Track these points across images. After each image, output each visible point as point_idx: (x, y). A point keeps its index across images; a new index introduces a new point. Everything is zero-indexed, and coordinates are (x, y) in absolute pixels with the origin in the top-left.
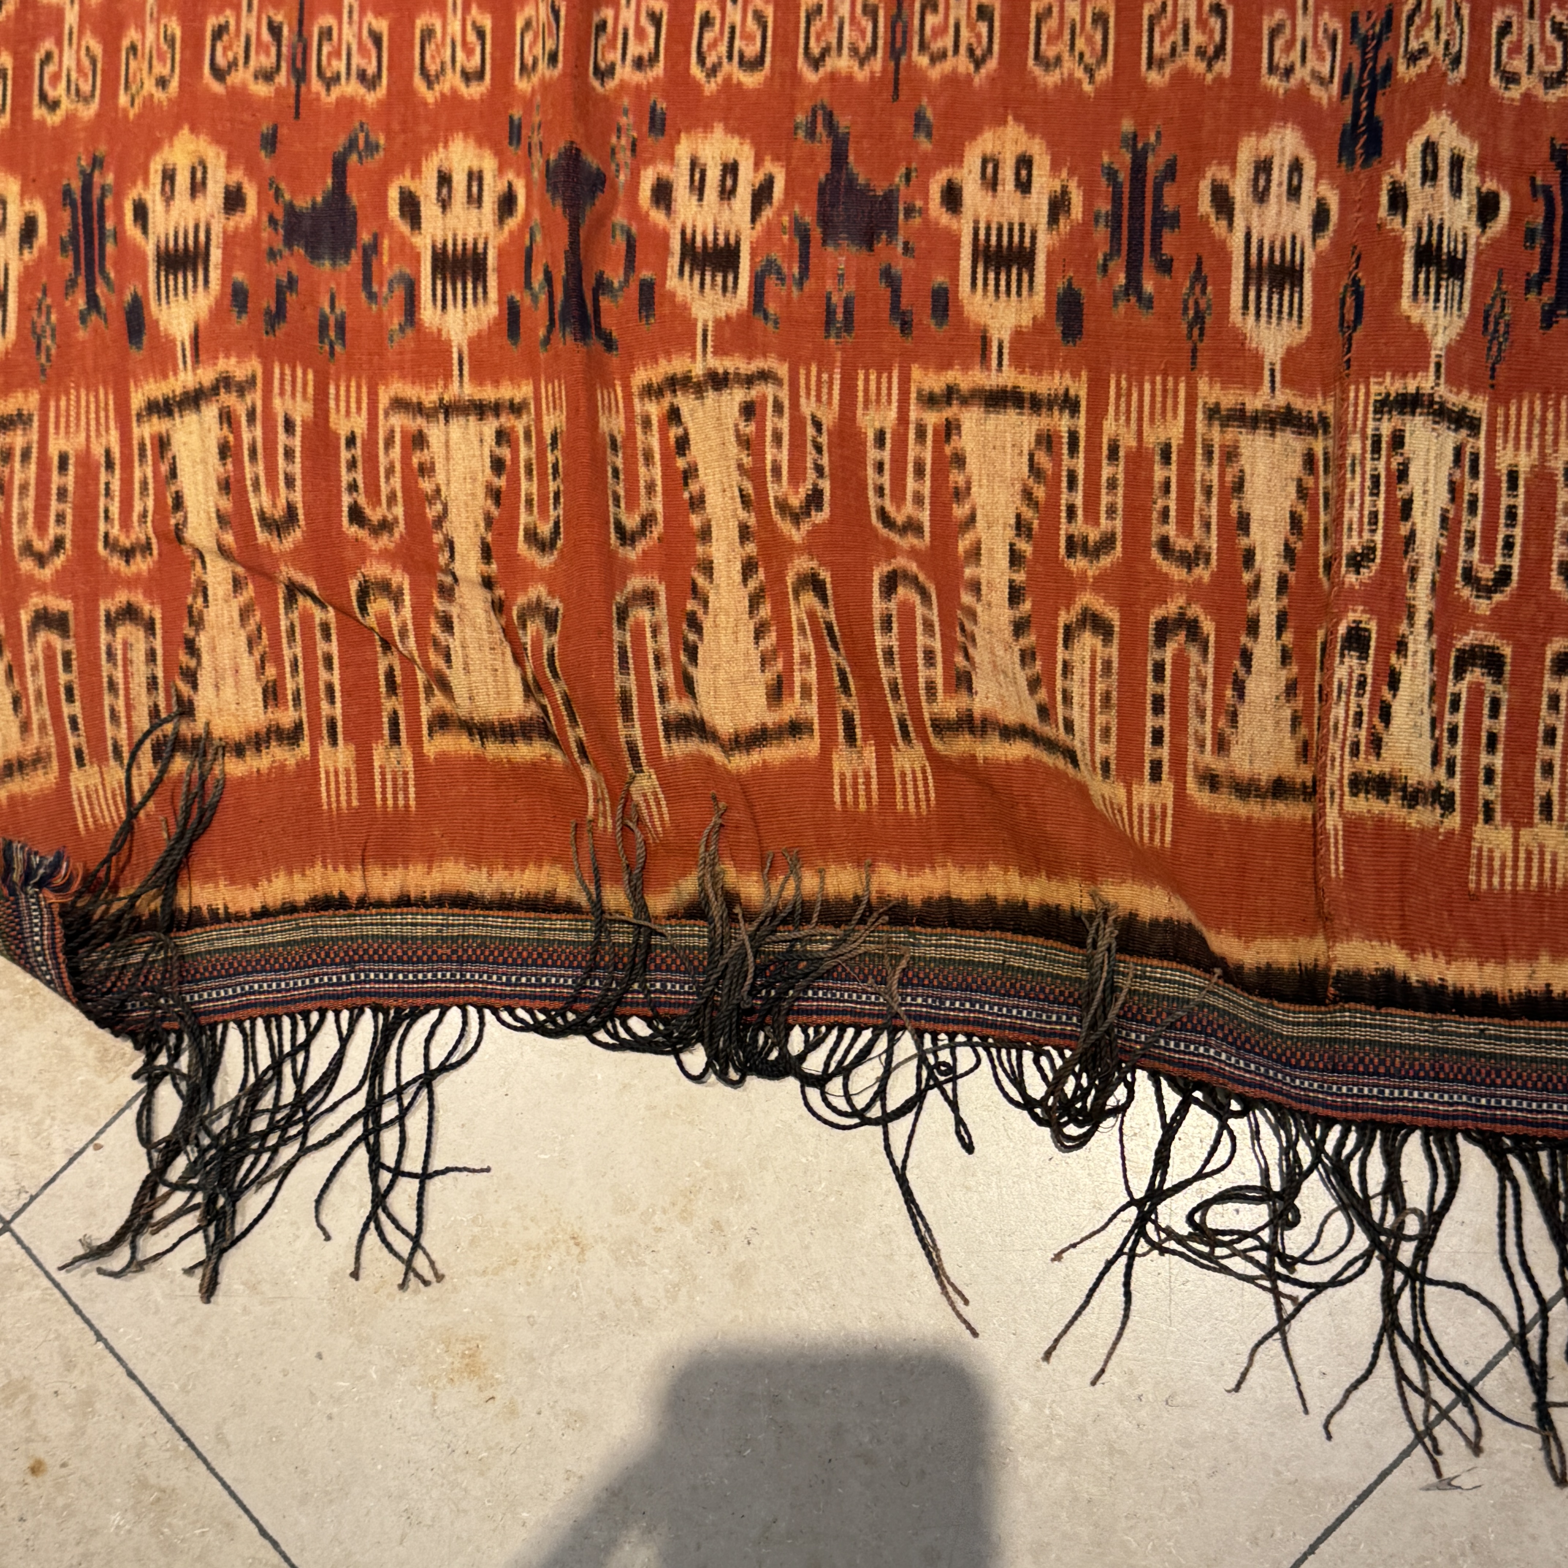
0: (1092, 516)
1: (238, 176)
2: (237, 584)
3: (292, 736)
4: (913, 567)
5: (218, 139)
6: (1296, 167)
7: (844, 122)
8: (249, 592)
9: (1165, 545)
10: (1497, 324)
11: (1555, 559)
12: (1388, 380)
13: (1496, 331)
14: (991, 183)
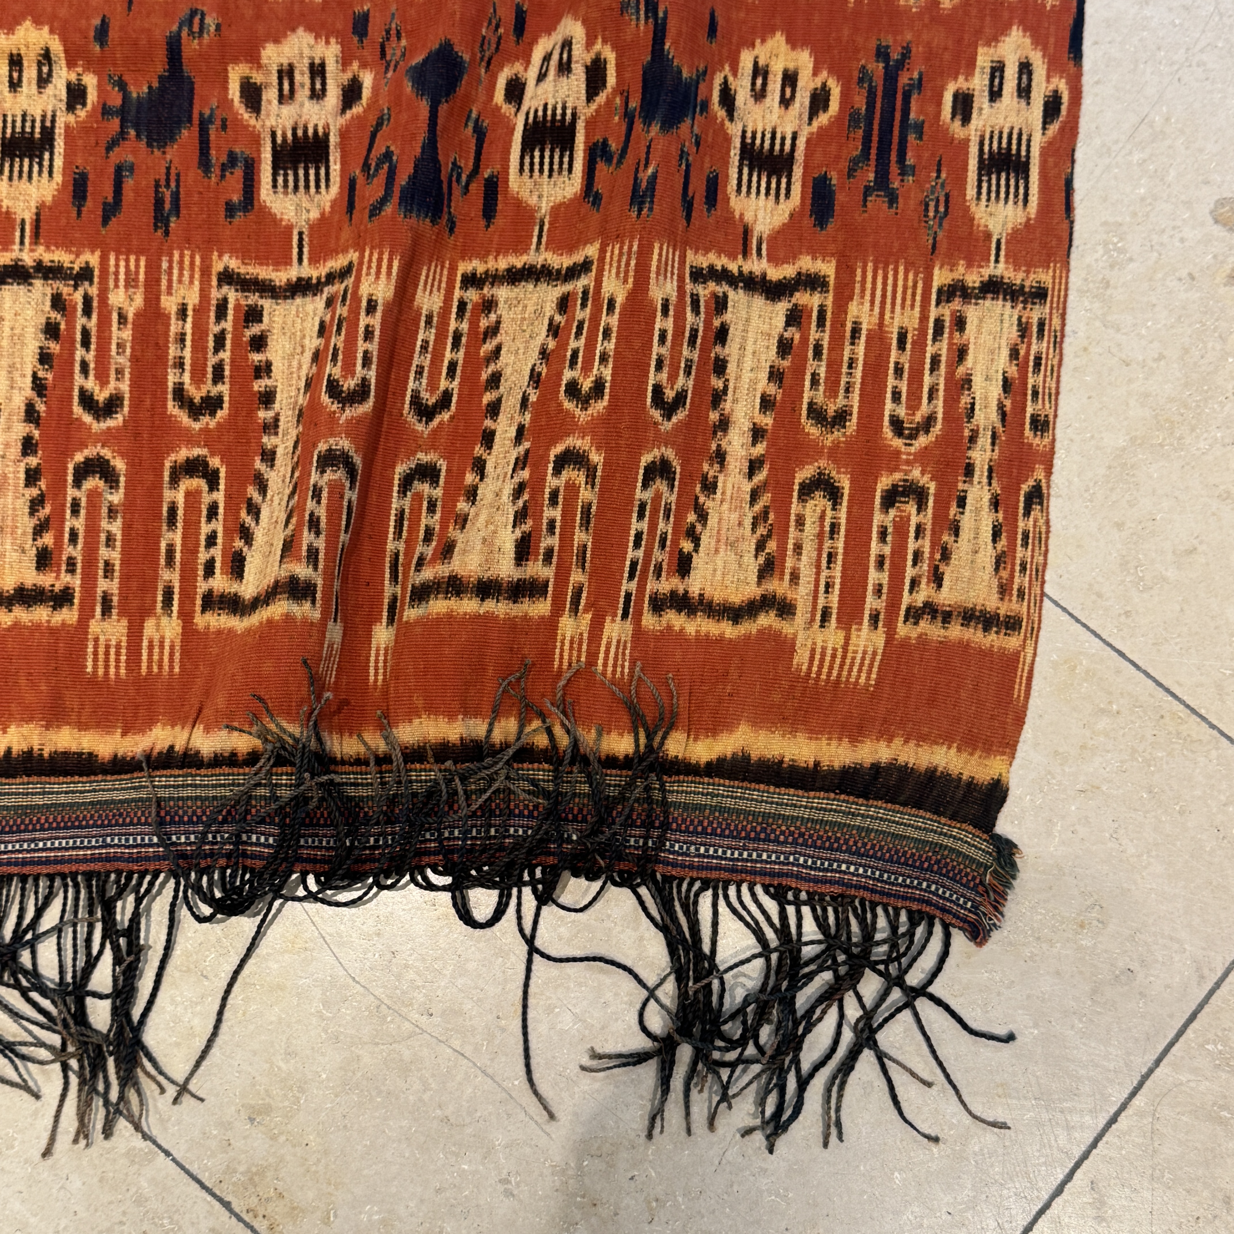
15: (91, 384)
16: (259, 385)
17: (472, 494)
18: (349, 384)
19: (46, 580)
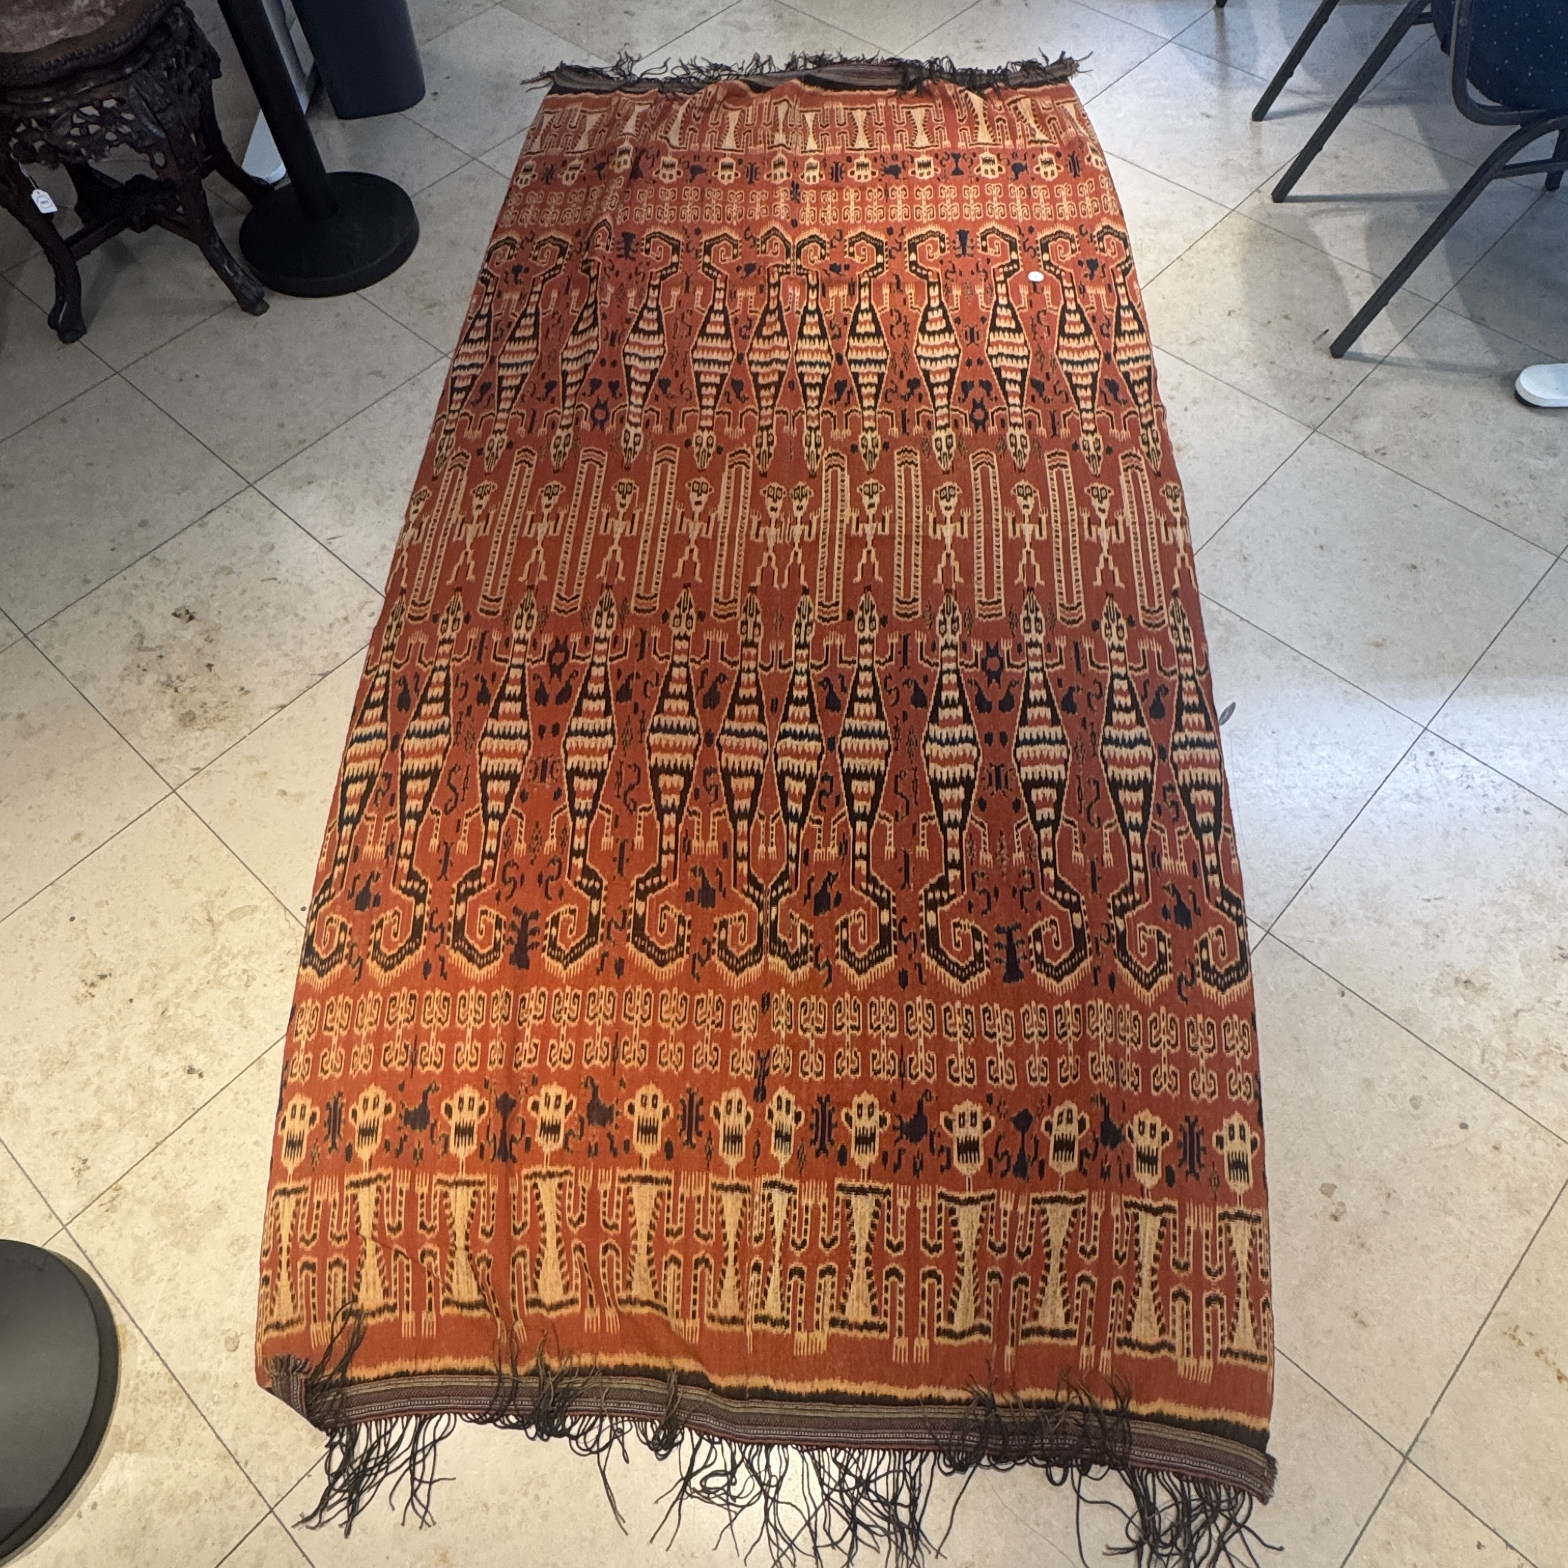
0: (675, 1222)
1: (390, 1100)
2: (377, 1250)
3: (392, 1309)
4: (614, 1242)
5: (384, 1088)
6: (740, 1102)
7: (596, 1082)
8: (381, 1253)
9: (698, 1232)
10: (802, 1156)
11: (820, 1237)
12: (767, 1176)
13: (801, 1159)
14: (644, 1105)
15: (891, 1237)
16: (955, 1241)
17: (1042, 1291)
18: (999, 1244)
19: (875, 1319)
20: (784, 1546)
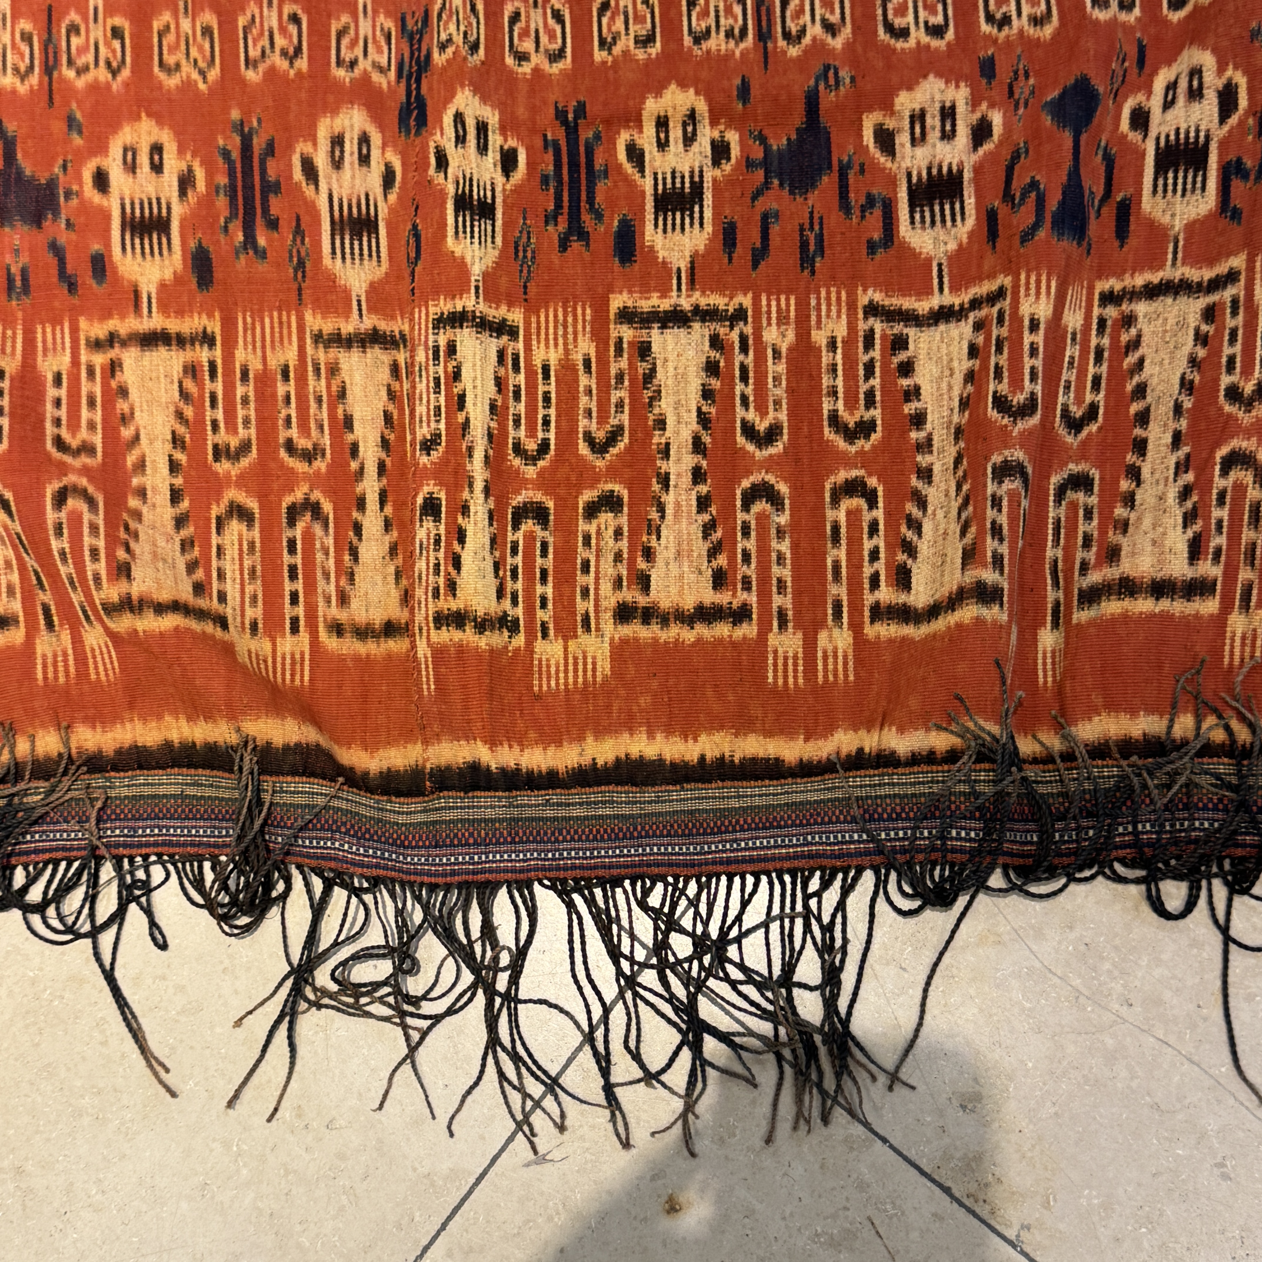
0: (231, 427)
4: (84, 482)
6: (364, 139)
7: (11, 127)
9: (290, 446)
10: (525, 251)
11: (581, 430)
12: (442, 302)
13: (525, 257)
14: (131, 167)
15: (751, 415)
16: (909, 408)
17: (1130, 500)
18: (1019, 398)
19: (723, 598)
20: (535, 1089)
